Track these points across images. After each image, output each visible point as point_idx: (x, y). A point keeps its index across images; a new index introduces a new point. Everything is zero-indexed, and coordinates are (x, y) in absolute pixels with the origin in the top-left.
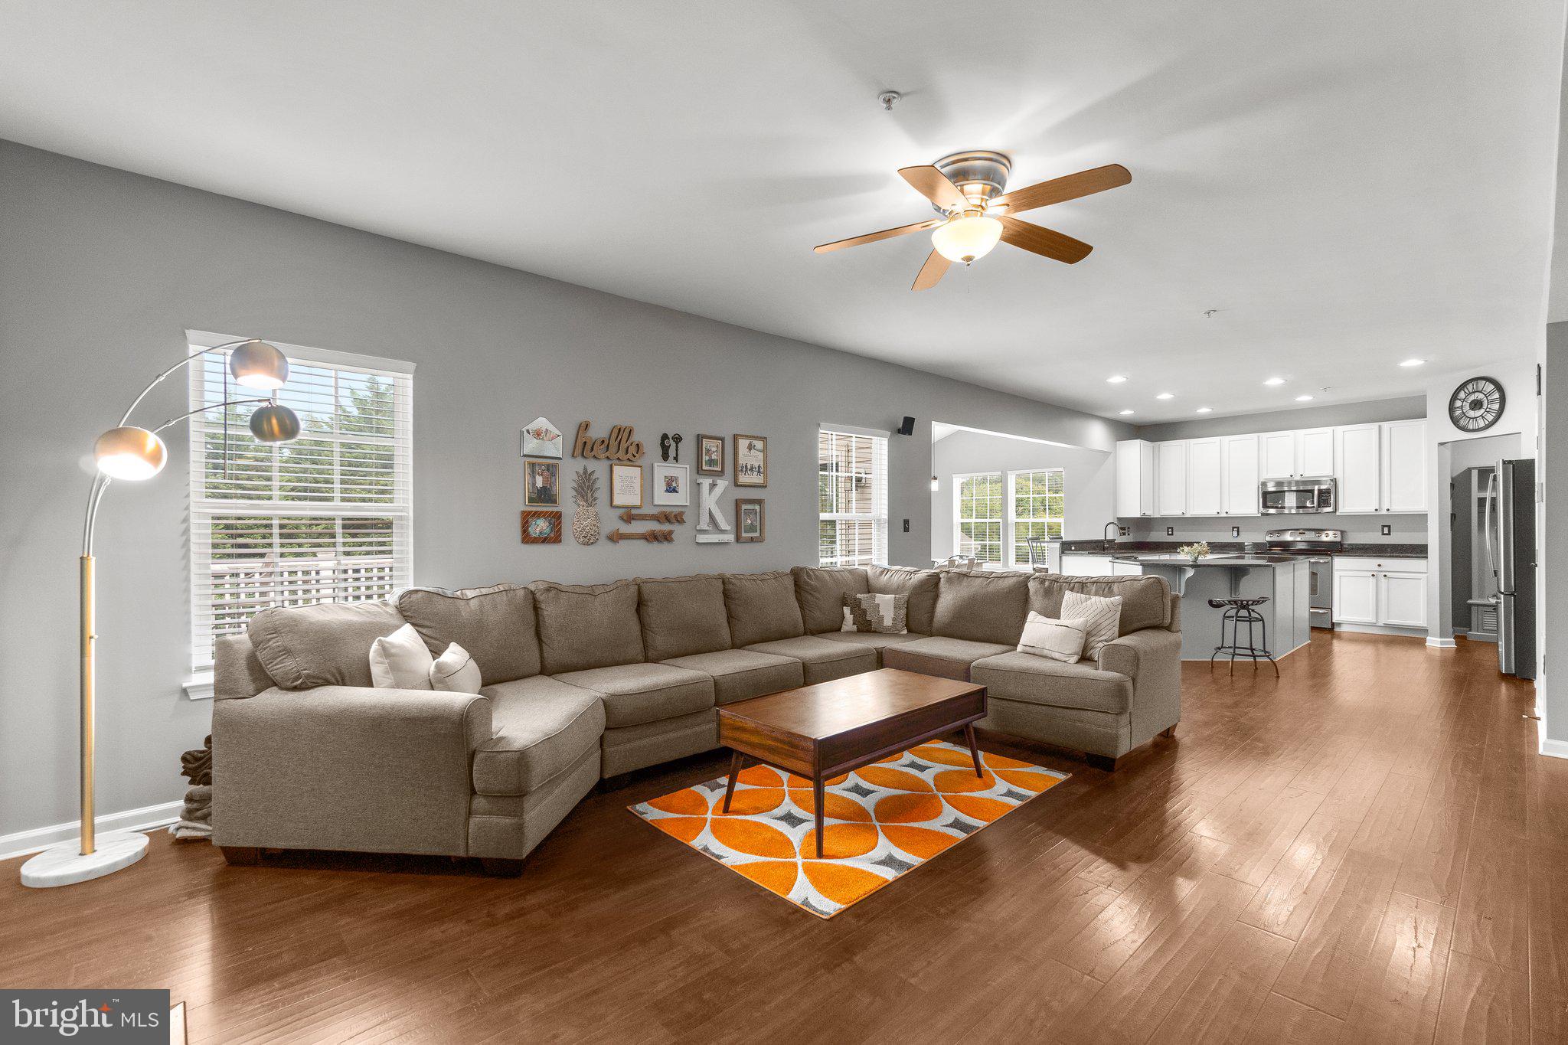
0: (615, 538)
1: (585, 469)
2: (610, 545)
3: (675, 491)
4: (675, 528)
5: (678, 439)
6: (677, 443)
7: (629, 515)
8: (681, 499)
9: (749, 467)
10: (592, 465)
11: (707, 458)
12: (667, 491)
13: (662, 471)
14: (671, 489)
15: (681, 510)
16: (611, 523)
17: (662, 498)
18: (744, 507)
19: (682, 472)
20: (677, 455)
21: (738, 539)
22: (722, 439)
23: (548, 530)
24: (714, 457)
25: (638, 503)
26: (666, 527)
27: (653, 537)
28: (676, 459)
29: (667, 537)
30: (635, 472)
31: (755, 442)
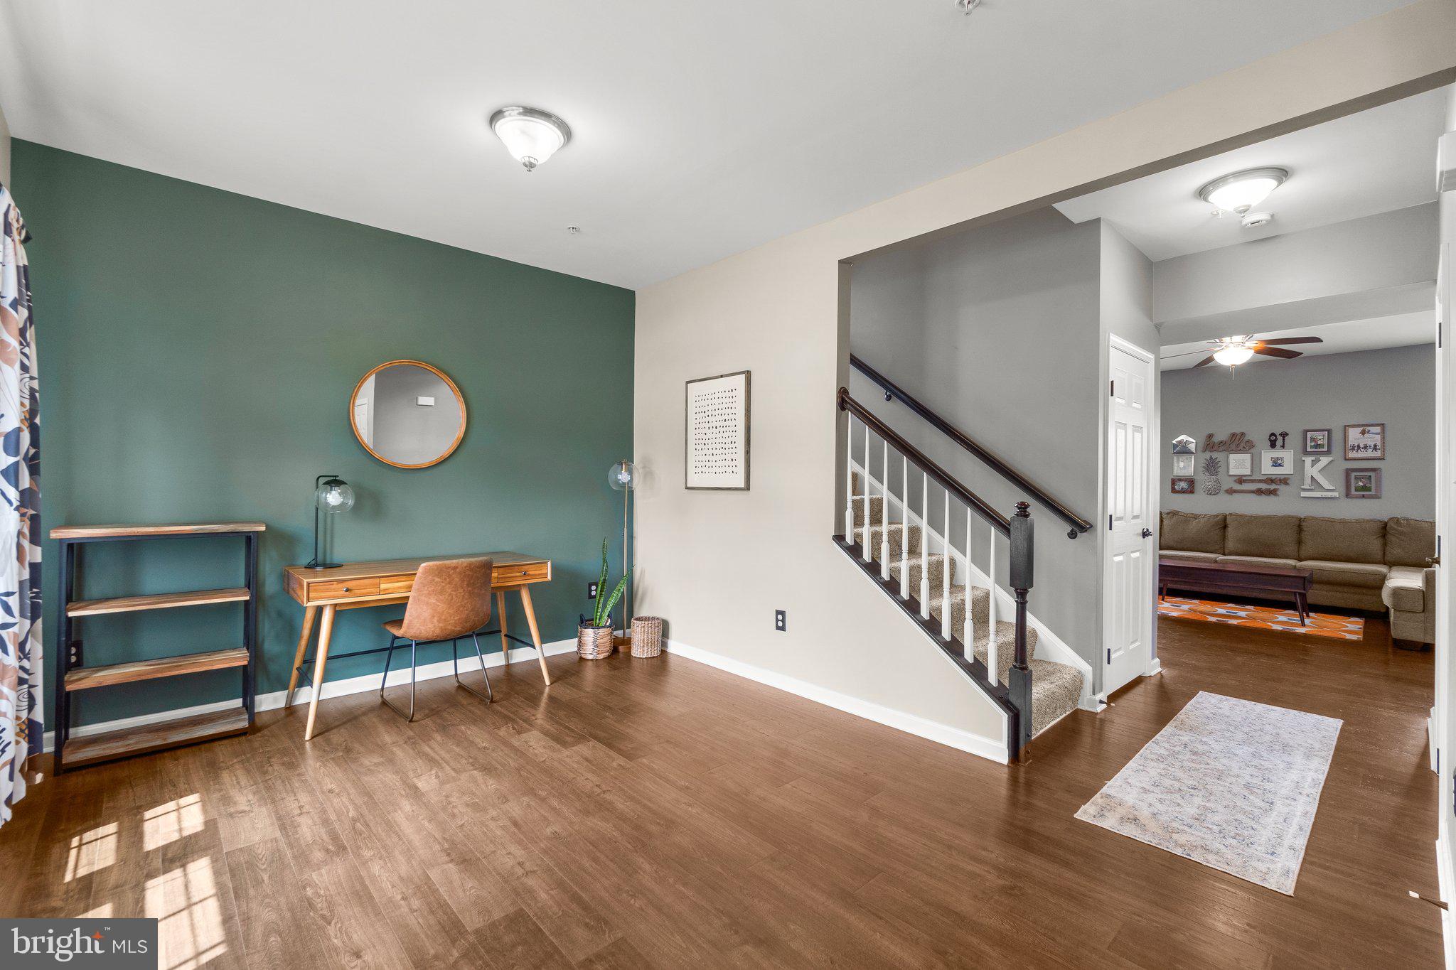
0: (1231, 492)
1: (1211, 458)
2: (1227, 495)
3: (1280, 465)
4: (1282, 488)
5: (1284, 435)
6: (1284, 437)
7: (1241, 480)
8: (1287, 469)
9: (1362, 446)
10: (1215, 455)
11: (1313, 444)
12: (1273, 466)
13: (1267, 455)
14: (1276, 463)
15: (1286, 476)
16: (1229, 484)
17: (1267, 469)
18: (1353, 475)
19: (1288, 456)
20: (1284, 444)
21: (1348, 495)
22: (1329, 431)
23: (1187, 487)
24: (1319, 442)
25: (1249, 473)
26: (1273, 487)
27: (1259, 492)
28: (1283, 447)
29: (1273, 493)
30: (1248, 457)
31: (1368, 429)
